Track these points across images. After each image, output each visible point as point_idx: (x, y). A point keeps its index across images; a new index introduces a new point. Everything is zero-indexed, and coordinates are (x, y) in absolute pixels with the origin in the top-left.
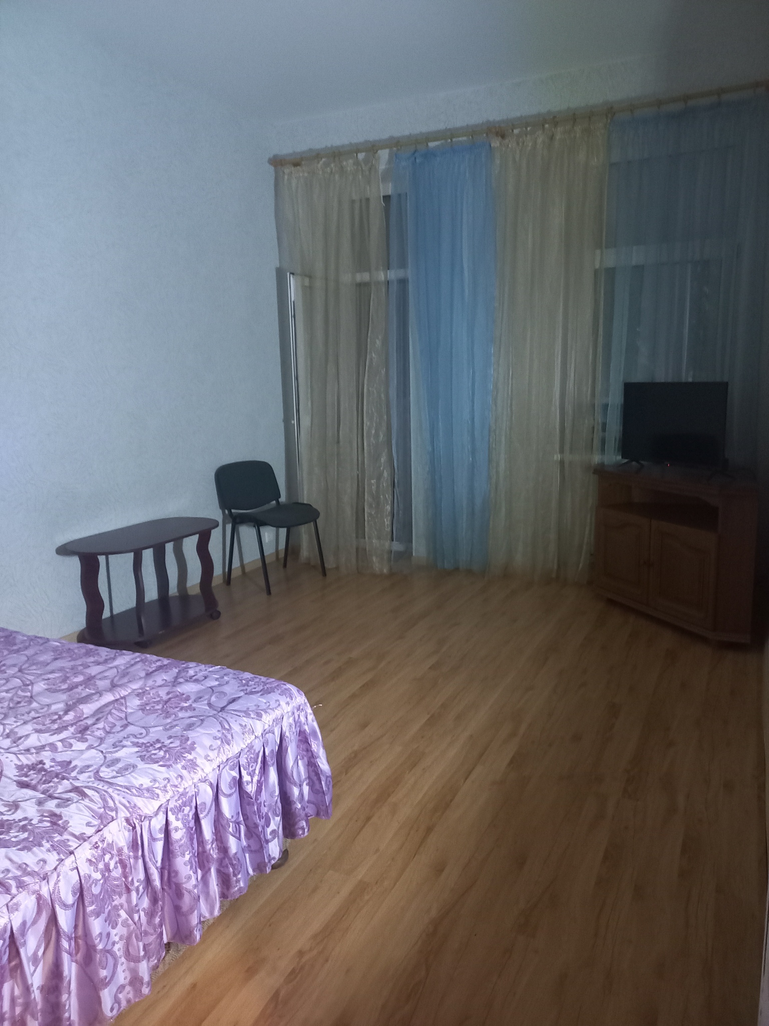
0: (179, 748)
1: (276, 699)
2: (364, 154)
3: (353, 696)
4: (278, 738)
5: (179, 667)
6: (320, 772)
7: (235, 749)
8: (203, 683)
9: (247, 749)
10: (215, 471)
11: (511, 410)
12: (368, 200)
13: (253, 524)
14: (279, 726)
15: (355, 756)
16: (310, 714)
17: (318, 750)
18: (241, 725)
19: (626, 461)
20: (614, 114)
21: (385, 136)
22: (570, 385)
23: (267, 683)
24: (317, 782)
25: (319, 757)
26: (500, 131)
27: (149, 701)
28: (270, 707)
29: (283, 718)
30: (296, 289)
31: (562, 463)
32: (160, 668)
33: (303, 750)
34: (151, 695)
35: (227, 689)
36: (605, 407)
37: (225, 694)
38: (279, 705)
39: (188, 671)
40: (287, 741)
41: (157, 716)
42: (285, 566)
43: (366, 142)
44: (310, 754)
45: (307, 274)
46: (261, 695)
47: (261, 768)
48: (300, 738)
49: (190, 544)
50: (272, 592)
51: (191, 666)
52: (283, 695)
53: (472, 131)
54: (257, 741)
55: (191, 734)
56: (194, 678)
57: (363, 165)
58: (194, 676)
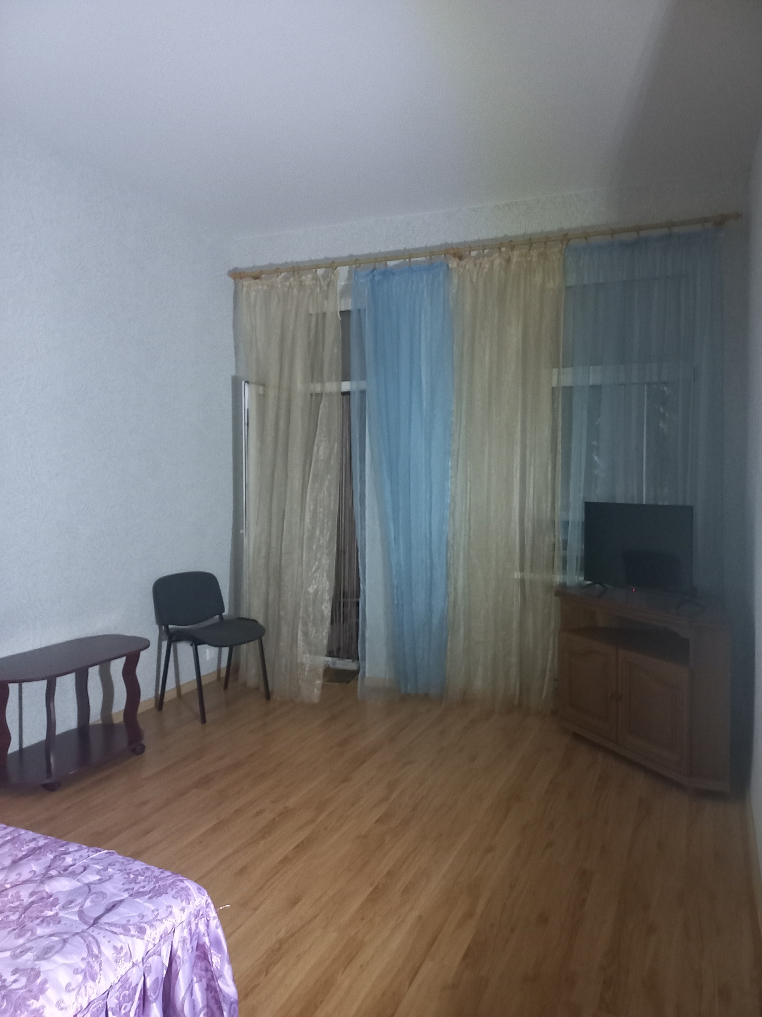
0: (24, 990)
1: (167, 904)
2: (323, 270)
3: (285, 860)
4: (166, 960)
5: (55, 851)
6: (221, 999)
7: (103, 985)
8: (79, 877)
9: (120, 984)
10: (153, 583)
11: (469, 524)
12: (324, 314)
13: (191, 642)
14: (169, 942)
15: (279, 949)
16: (214, 918)
17: (222, 966)
18: (115, 948)
19: (589, 582)
20: (570, 240)
21: (345, 253)
22: (530, 502)
23: (161, 879)
24: (217, 1013)
25: (221, 976)
26: (458, 253)
27: (4, 907)
28: (159, 917)
29: (174, 931)
30: (250, 396)
31: (522, 581)
32: (33, 852)
33: (201, 970)
34: (9, 897)
35: (109, 888)
36: (566, 524)
37: (103, 895)
38: (171, 913)
39: (64, 859)
40: (178, 963)
41: (9, 933)
42: (226, 687)
43: (326, 258)
44: (210, 976)
45: (262, 383)
46: (150, 898)
47: (138, 1007)
48: (198, 953)
49: (117, 666)
50: (207, 719)
51: (71, 849)
52: (176, 898)
53: (431, 252)
54: (135, 969)
55: (44, 966)
56: (70, 869)
57: (322, 280)
58: (72, 866)
